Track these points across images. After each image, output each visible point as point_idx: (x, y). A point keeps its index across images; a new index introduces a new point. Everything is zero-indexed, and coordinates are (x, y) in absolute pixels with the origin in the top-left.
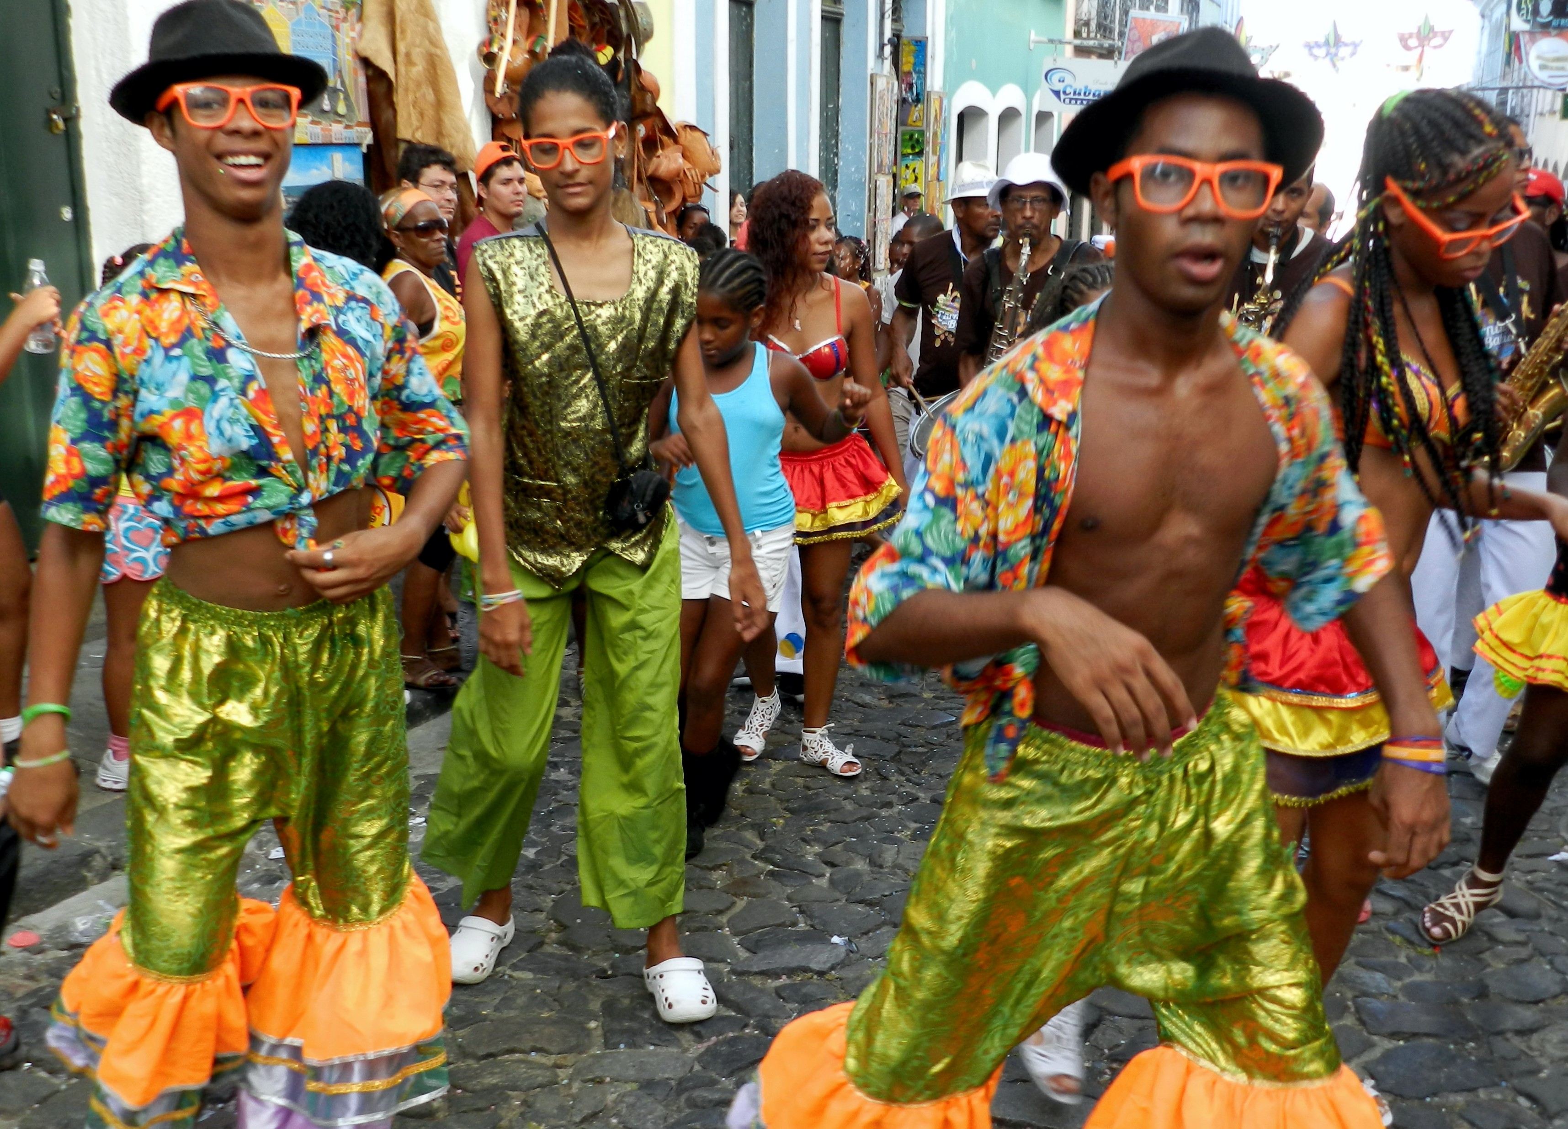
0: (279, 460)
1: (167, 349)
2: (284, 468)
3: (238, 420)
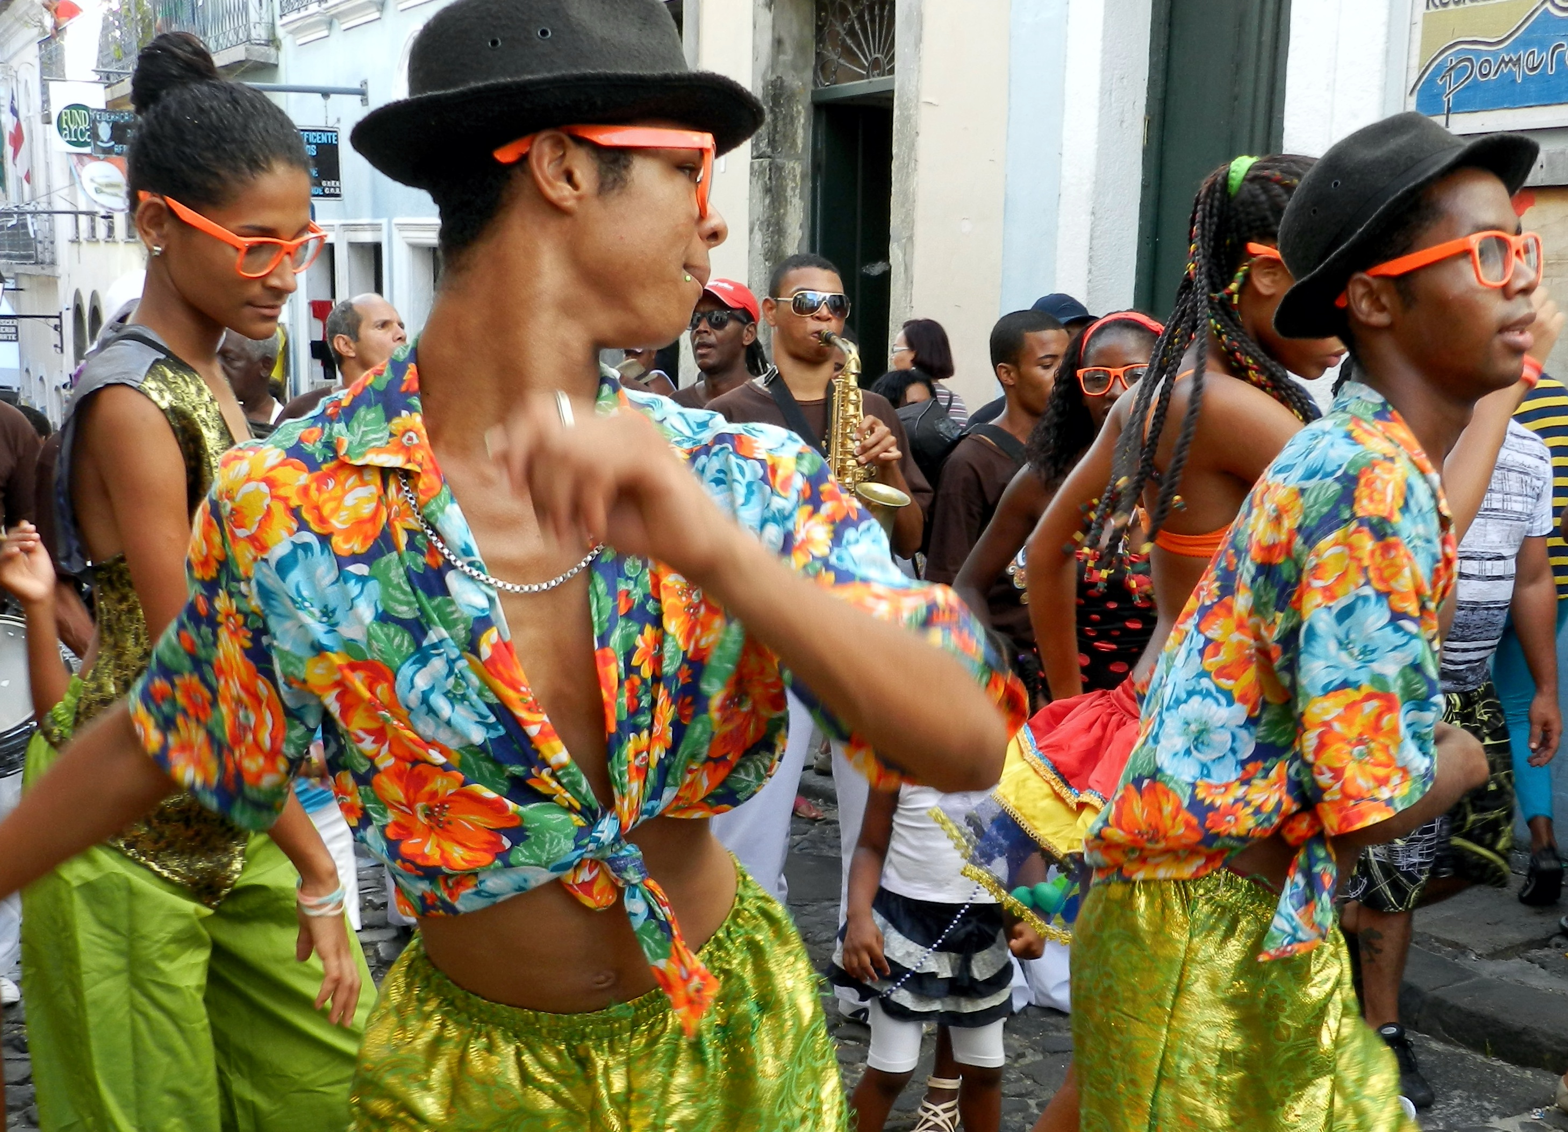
0: (545, 764)
1: (342, 562)
2: (553, 775)
3: (464, 698)
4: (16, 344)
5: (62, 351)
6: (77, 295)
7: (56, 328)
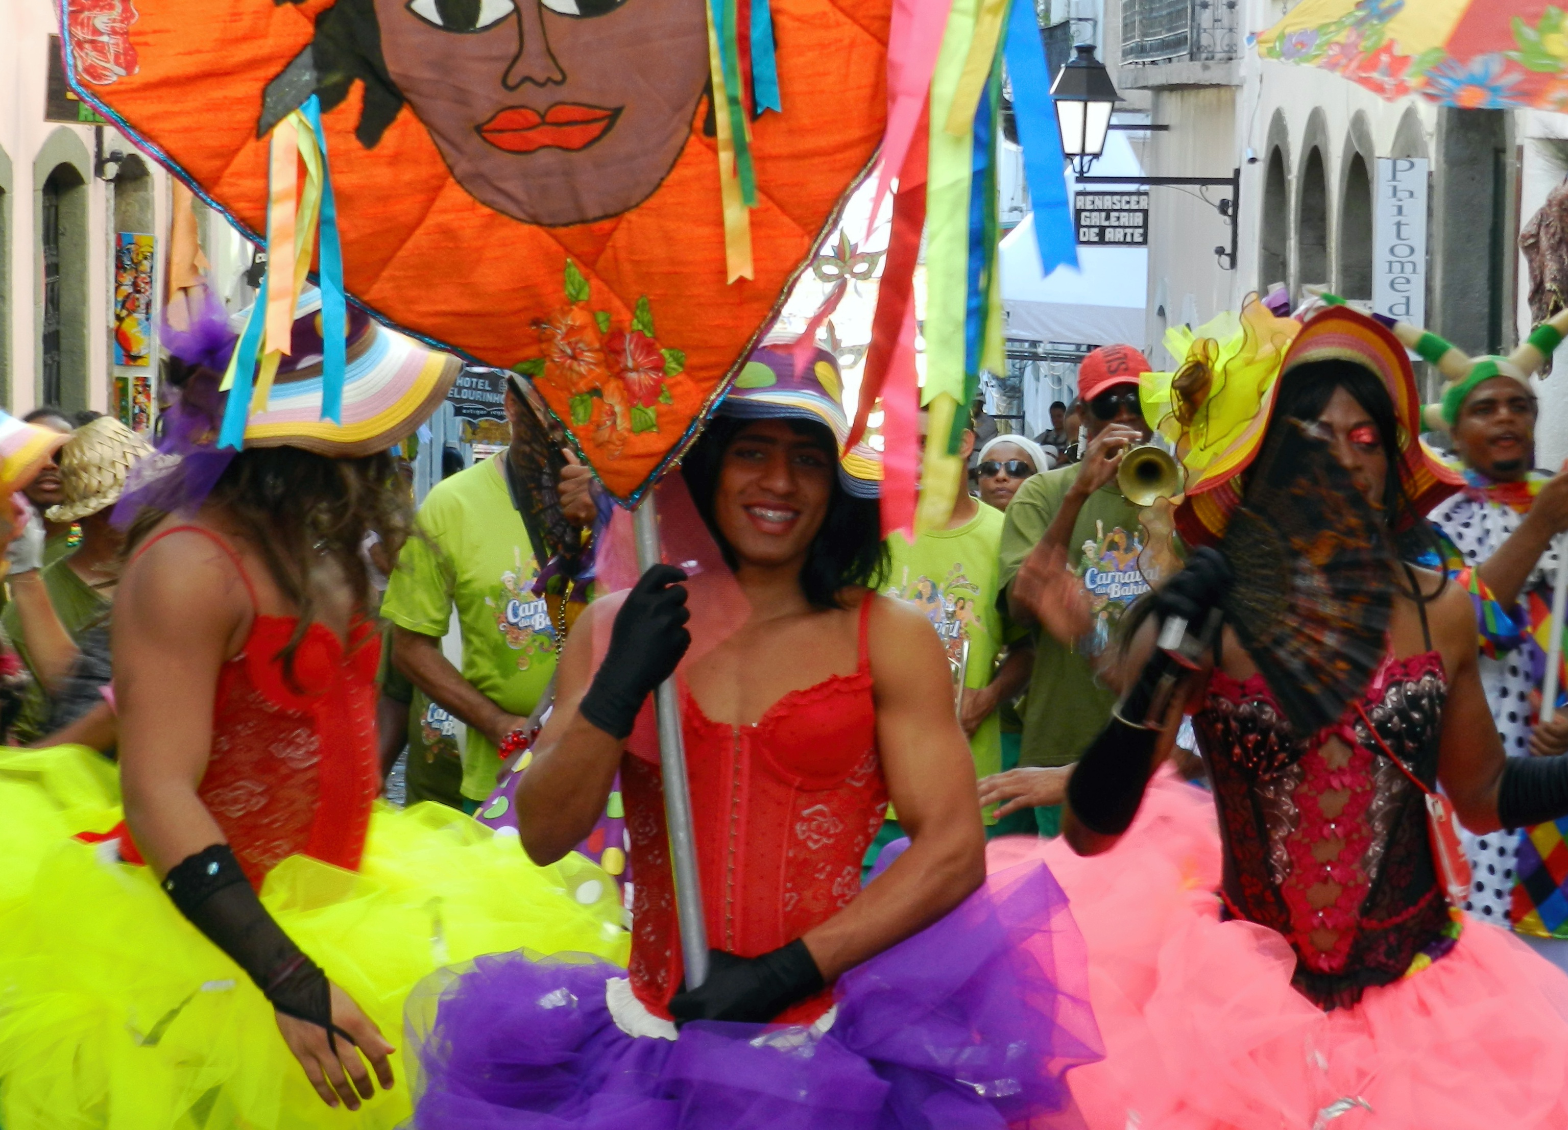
4: (1142, 251)
5: (1233, 264)
6: (1278, 124)
7: (1223, 207)
